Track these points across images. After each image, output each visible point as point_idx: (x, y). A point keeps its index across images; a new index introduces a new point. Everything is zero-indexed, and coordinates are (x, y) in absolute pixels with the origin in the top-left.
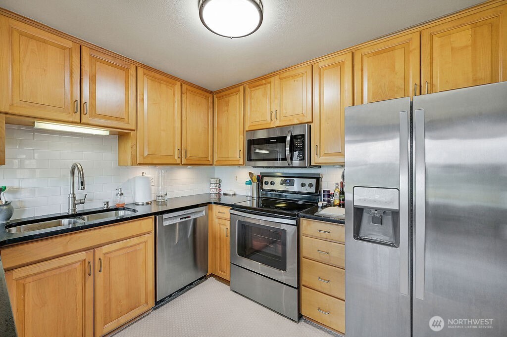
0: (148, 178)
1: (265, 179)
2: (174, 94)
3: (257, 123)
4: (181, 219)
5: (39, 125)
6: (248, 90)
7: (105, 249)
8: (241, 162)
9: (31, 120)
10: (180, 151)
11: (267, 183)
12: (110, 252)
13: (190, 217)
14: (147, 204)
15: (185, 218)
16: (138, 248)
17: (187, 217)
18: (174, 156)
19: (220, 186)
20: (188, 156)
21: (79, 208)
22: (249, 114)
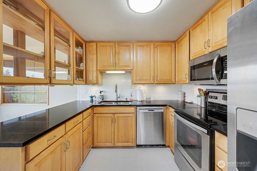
0: (141, 90)
1: (210, 94)
2: (150, 50)
3: (197, 54)
4: (149, 110)
5: (107, 72)
6: (191, 32)
7: (117, 115)
8: (187, 82)
9: (105, 71)
10: (154, 77)
11: (212, 97)
12: (119, 117)
13: (154, 110)
14: (141, 101)
15: (151, 110)
16: (128, 118)
17: (152, 110)
18: (150, 80)
19: (184, 97)
20: (158, 79)
21: (119, 100)
22: (192, 48)
